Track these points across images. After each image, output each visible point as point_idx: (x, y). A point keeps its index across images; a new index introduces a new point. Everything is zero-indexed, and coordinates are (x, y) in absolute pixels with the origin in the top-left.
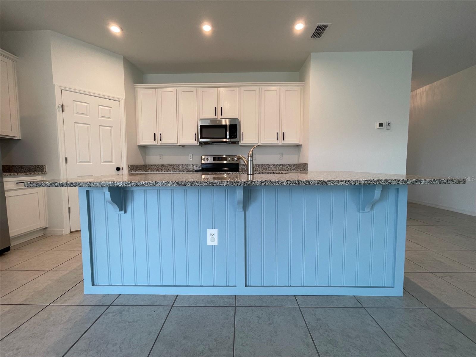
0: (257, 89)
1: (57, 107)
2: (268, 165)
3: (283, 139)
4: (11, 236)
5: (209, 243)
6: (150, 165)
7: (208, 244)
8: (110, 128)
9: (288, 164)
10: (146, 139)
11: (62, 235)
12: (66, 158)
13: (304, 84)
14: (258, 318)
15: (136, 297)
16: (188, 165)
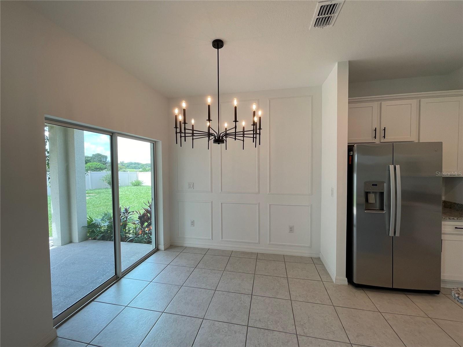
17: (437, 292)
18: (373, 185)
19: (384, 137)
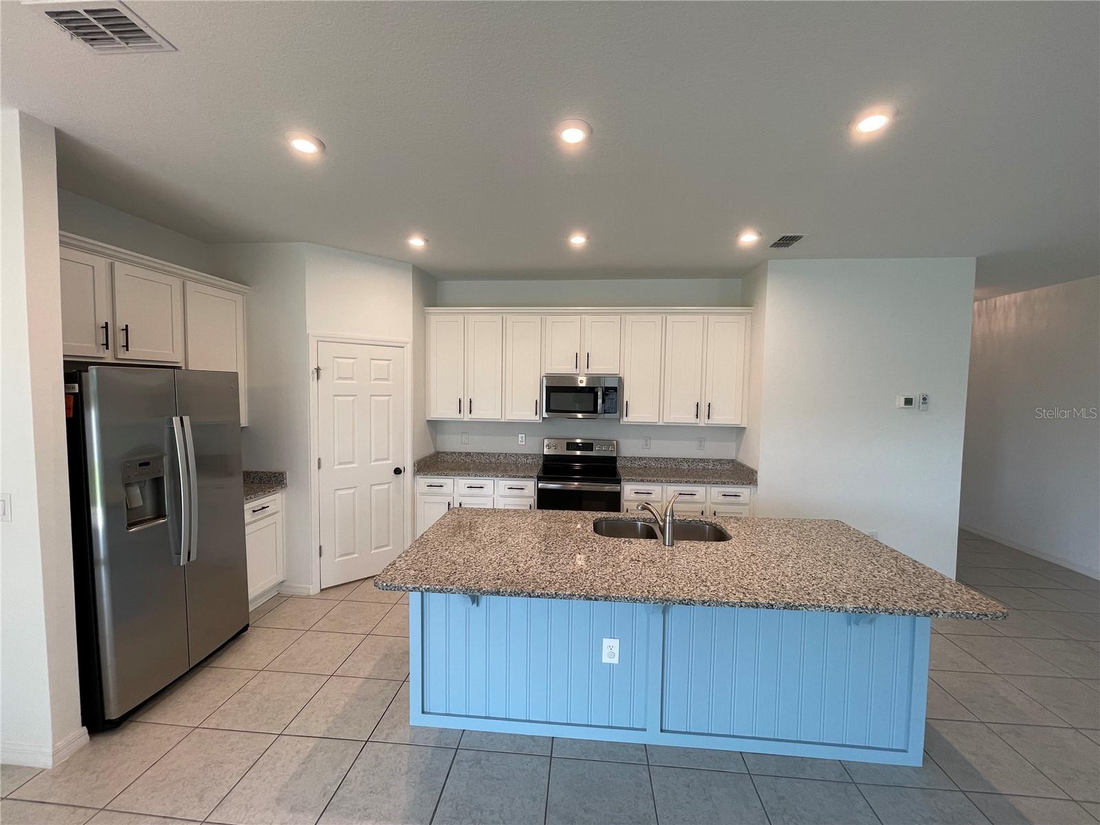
0: (659, 317)
1: (310, 373)
2: (674, 459)
3: (709, 416)
5: (605, 659)
6: (444, 453)
7: (603, 661)
8: (386, 398)
9: (717, 460)
10: (443, 409)
11: (308, 597)
12: (319, 459)
13: (751, 311)
14: (687, 789)
15: (490, 737)
16: (516, 454)
18: (141, 465)
19: (127, 346)
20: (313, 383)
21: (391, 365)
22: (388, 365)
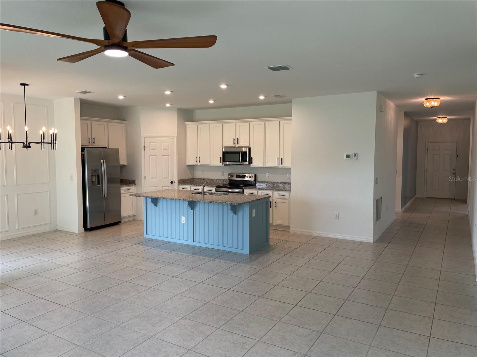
0: (263, 123)
1: (142, 148)
2: (277, 183)
4: (122, 216)
6: (196, 178)
7: (182, 223)
8: (168, 156)
10: (191, 161)
16: (220, 179)
17: (120, 222)
18: (95, 171)
19: (94, 142)
20: (143, 152)
21: (169, 145)
22: (168, 145)
